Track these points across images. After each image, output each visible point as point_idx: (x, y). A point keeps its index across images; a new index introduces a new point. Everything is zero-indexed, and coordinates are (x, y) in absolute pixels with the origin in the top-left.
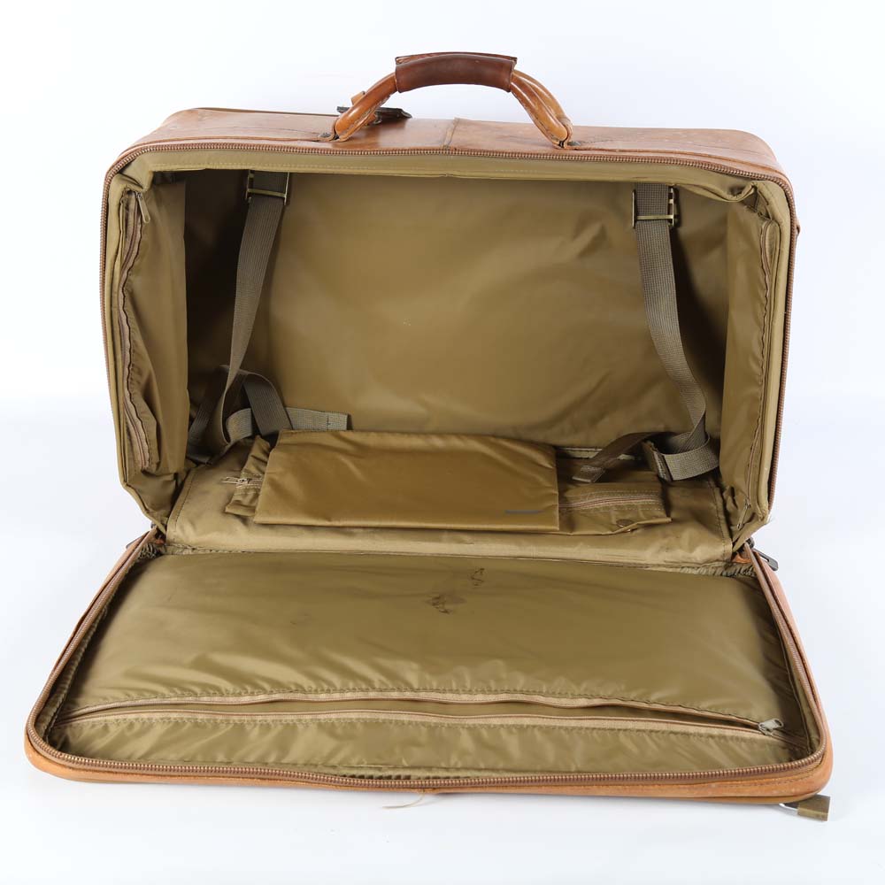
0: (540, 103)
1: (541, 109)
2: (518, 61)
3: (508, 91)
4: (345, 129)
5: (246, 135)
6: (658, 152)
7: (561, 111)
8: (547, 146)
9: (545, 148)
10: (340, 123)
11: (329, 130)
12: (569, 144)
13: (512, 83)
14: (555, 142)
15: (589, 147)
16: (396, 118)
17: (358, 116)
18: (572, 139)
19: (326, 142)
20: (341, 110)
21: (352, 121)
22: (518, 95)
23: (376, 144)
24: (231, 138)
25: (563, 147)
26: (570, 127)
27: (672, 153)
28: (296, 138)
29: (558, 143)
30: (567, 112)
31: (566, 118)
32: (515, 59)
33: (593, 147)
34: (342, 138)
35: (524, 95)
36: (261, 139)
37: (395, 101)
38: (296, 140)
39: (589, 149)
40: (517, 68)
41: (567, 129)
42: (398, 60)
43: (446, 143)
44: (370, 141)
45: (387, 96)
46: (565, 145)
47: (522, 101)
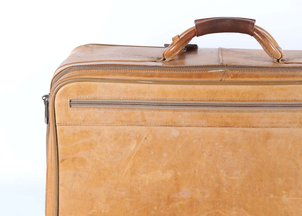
0: (268, 41)
1: (268, 44)
2: (256, 21)
3: (252, 36)
4: (169, 56)
5: (120, 59)
7: (277, 44)
8: (269, 61)
9: (269, 63)
10: (167, 52)
11: (161, 56)
12: (282, 60)
13: (254, 32)
14: (275, 59)
15: (292, 62)
16: (193, 49)
17: (176, 50)
18: (284, 58)
19: (159, 62)
20: (166, 46)
21: (173, 52)
22: (256, 37)
23: (183, 63)
25: (279, 62)
28: (144, 60)
29: (276, 60)
30: (280, 45)
31: (280, 47)
32: (255, 20)
33: (294, 61)
34: (167, 60)
35: (260, 37)
36: (128, 61)
37: (194, 41)
38: (145, 61)
39: (293, 63)
40: (256, 24)
41: (281, 53)
42: (196, 21)
43: (221, 62)
44: (181, 61)
45: (190, 39)
46: (280, 61)
47: (259, 40)
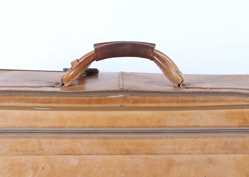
0: (168, 66)
1: (168, 68)
3: (152, 60)
4: (68, 81)
5: (15, 85)
6: (229, 88)
7: (178, 69)
8: (170, 86)
9: (170, 87)
10: (66, 77)
11: (60, 81)
12: (183, 85)
13: (154, 57)
15: (193, 86)
16: (94, 73)
17: (75, 74)
18: (185, 82)
19: (58, 87)
20: (65, 70)
21: (72, 77)
22: (156, 62)
23: (83, 88)
24: (8, 87)
25: (180, 87)
26: (183, 76)
27: (236, 89)
29: (177, 85)
30: (180, 69)
31: (180, 72)
32: (155, 45)
33: (195, 86)
34: (66, 85)
35: (160, 62)
36: (24, 87)
37: (94, 65)
38: (42, 87)
39: (193, 88)
40: (156, 48)
41: (182, 78)
42: (95, 45)
43: (121, 87)
44: (81, 86)
45: (90, 63)
47: (159, 64)
